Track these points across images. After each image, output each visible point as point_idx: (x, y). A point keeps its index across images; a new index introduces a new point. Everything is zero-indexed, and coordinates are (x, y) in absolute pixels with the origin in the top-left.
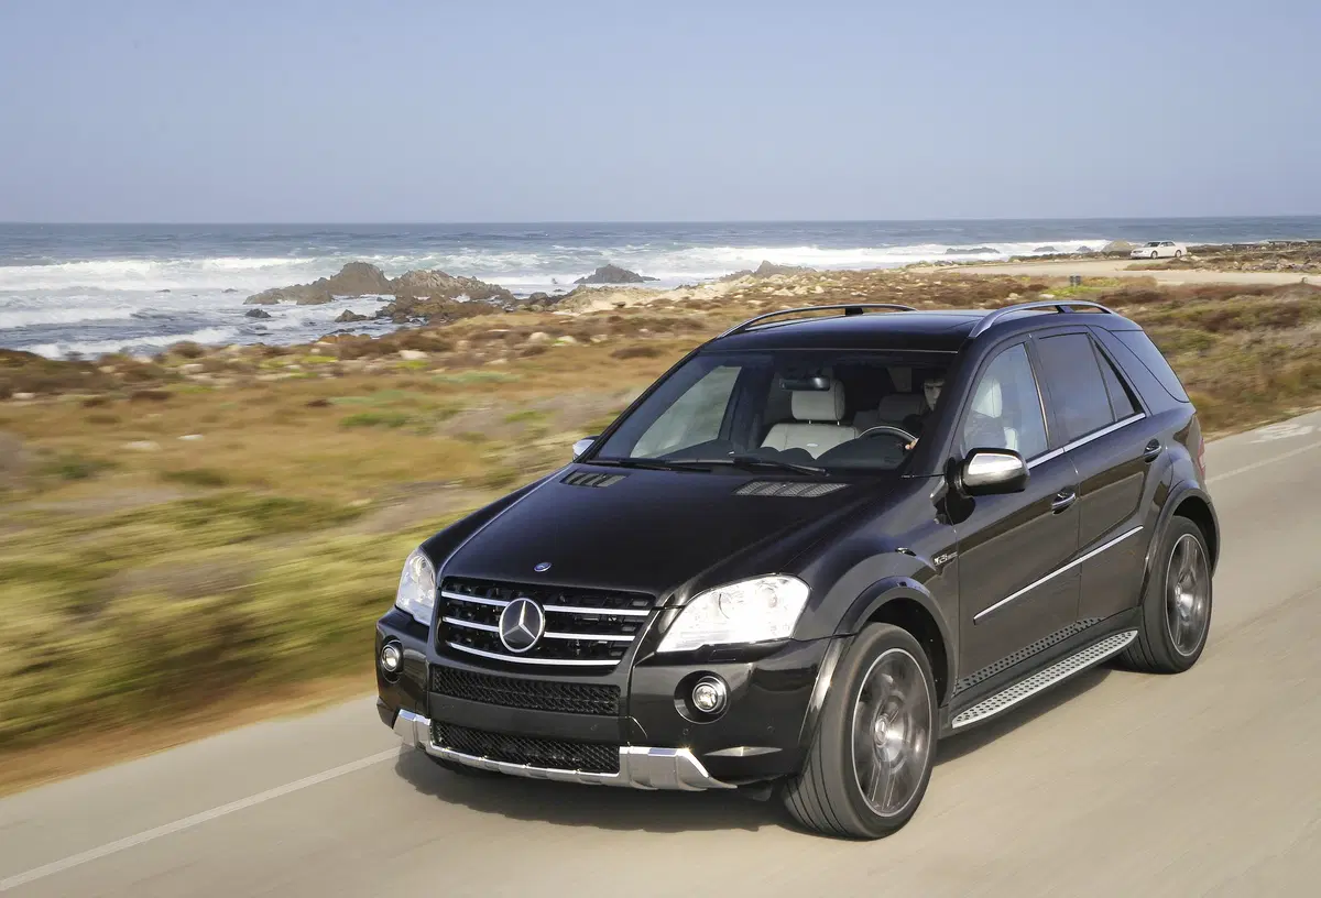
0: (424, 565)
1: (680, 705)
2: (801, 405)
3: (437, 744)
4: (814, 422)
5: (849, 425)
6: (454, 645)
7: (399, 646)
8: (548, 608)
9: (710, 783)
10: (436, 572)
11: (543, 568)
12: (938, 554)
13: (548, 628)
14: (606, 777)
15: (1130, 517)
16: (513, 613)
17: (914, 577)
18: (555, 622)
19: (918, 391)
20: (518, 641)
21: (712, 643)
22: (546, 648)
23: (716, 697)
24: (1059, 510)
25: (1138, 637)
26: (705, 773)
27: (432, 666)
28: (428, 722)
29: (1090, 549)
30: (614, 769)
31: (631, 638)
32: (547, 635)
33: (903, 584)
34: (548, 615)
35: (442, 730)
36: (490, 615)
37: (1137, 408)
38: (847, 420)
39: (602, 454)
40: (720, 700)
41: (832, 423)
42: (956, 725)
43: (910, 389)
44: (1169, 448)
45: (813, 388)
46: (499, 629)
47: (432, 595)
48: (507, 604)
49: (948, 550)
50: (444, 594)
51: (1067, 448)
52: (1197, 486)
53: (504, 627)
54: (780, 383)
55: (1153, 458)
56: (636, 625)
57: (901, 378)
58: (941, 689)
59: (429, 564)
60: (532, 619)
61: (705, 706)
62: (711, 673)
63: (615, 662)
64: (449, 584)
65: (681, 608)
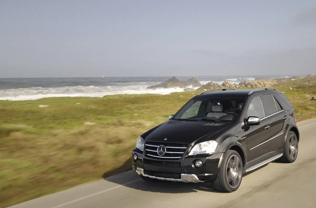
0: (141, 139)
1: (193, 166)
2: (214, 108)
3: (145, 174)
4: (217, 112)
5: (224, 113)
6: (148, 155)
7: (137, 155)
8: (166, 147)
9: (199, 181)
10: (144, 140)
11: (166, 139)
12: (243, 137)
13: (167, 151)
14: (178, 180)
15: (281, 130)
16: (160, 148)
17: (238, 141)
18: (168, 150)
19: (237, 106)
20: (161, 153)
21: (199, 153)
22: (167, 155)
23: (200, 164)
24: (267, 129)
25: (283, 155)
26: (198, 179)
27: (144, 159)
28: (143, 170)
29: (273, 137)
30: (180, 178)
31: (183, 153)
33: (236, 142)
34: (167, 148)
35: (145, 172)
36: (155, 149)
37: (282, 109)
38: (223, 112)
39: (175, 118)
40: (201, 165)
41: (220, 112)
42: (246, 171)
43: (235, 106)
44: (288, 117)
45: (217, 105)
46: (157, 151)
47: (143, 145)
48: (158, 147)
49: (245, 136)
50: (146, 145)
51: (268, 117)
52: (294, 125)
54: (210, 104)
55: (285, 119)
56: (184, 150)
57: (234, 103)
58: (244, 164)
59: (143, 139)
60: (164, 149)
61: (197, 166)
62: (199, 159)
63: (180, 157)
64: (147, 143)
65: (193, 147)
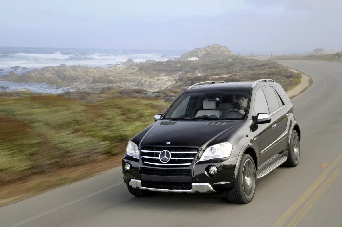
1: (205, 173)
3: (142, 186)
4: (208, 109)
6: (146, 163)
7: (130, 164)
8: (171, 152)
9: (214, 191)
10: (138, 146)
11: (169, 143)
12: (254, 138)
13: (172, 157)
14: (188, 191)
15: (285, 130)
16: (163, 154)
18: (174, 155)
20: (165, 160)
21: (212, 158)
22: (172, 161)
24: (274, 128)
26: (212, 189)
27: (141, 168)
28: (140, 181)
29: (279, 137)
30: (190, 189)
31: (193, 158)
32: (172, 158)
33: (249, 144)
34: (172, 154)
35: (143, 183)
36: (157, 155)
37: (283, 104)
40: (215, 171)
41: (213, 110)
42: (258, 178)
46: (159, 158)
47: (138, 151)
48: (161, 152)
49: (256, 137)
50: (142, 151)
53: (160, 157)
55: (288, 116)
56: (194, 155)
59: (135, 144)
60: (168, 155)
61: (212, 173)
62: (213, 165)
63: (189, 164)
64: (143, 148)
65: (204, 151)
